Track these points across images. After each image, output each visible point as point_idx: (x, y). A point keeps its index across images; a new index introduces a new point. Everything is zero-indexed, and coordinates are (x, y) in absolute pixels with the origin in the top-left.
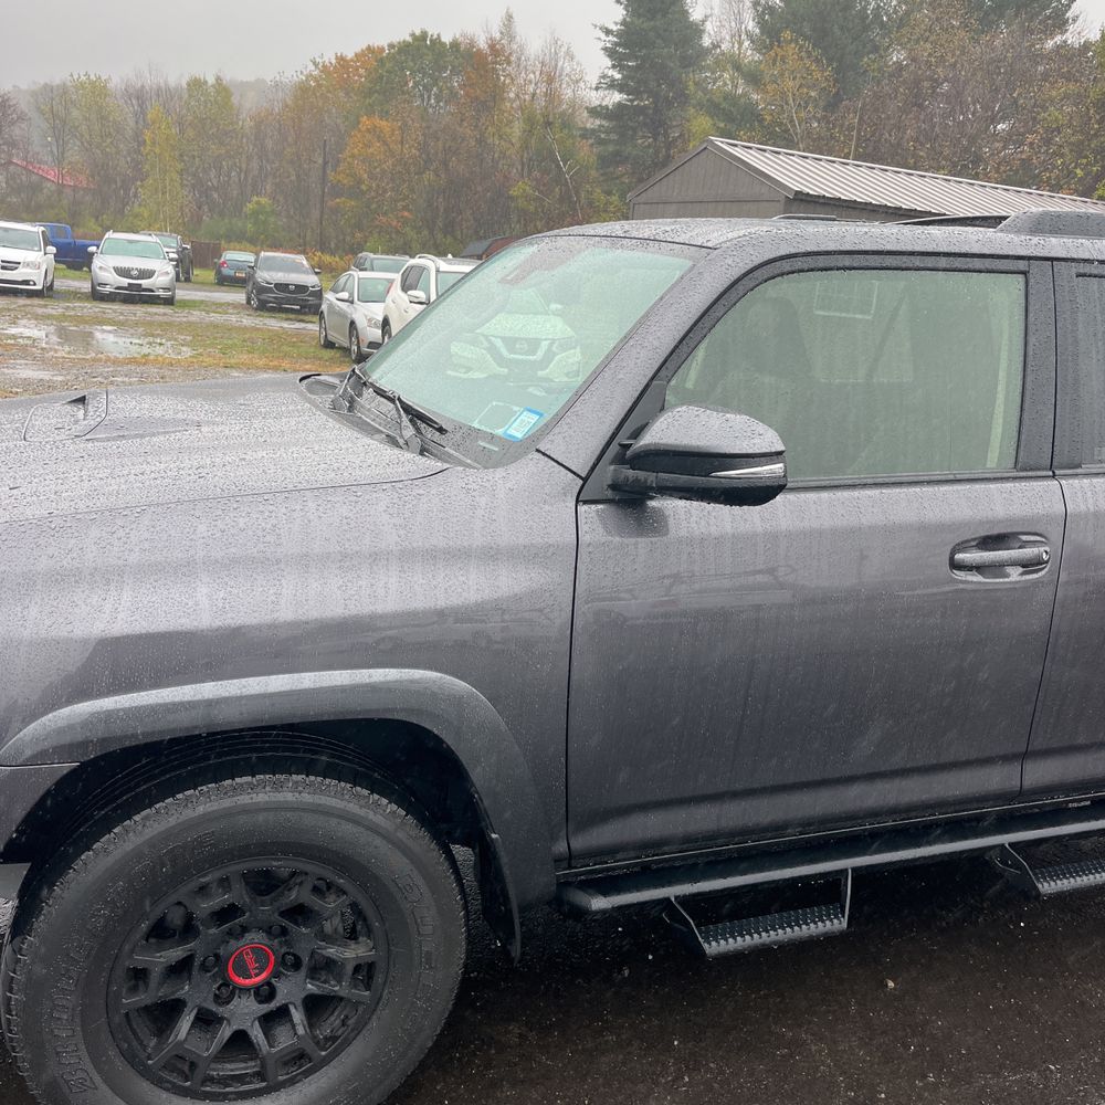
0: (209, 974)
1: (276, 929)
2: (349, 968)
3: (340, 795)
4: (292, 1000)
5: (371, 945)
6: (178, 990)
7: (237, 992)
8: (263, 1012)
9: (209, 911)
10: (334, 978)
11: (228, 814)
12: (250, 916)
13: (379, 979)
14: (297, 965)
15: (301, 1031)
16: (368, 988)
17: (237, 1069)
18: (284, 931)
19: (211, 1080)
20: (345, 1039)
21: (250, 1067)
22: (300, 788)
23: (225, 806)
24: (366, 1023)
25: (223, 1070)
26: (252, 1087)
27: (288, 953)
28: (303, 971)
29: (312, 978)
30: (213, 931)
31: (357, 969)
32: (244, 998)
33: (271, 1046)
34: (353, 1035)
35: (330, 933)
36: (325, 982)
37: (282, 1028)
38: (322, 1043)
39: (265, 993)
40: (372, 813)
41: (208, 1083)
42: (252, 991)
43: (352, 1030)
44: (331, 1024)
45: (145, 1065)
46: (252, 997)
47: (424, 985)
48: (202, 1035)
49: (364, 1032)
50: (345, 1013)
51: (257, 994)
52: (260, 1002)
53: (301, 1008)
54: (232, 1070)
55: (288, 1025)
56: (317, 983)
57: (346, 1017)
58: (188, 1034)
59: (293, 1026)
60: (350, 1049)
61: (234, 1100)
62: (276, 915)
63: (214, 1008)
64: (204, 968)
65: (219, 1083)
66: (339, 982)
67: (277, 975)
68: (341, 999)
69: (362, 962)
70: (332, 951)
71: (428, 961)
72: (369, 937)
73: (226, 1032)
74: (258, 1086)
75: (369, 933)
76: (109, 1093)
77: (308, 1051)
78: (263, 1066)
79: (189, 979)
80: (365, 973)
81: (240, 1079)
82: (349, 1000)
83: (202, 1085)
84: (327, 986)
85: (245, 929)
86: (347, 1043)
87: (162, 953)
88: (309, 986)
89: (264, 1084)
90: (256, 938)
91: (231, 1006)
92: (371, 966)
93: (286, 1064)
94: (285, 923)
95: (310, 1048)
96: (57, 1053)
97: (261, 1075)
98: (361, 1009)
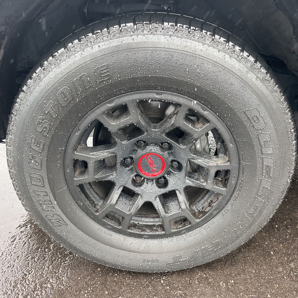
0: (127, 168)
1: (166, 146)
2: (213, 172)
3: (202, 40)
4: (178, 188)
5: (227, 159)
6: (109, 176)
7: (146, 180)
8: (162, 193)
9: (117, 128)
10: (203, 178)
11: (117, 51)
12: (148, 135)
13: (232, 181)
14: (180, 168)
15: (183, 206)
16: (225, 185)
17: (150, 222)
18: (170, 147)
19: (135, 226)
20: (211, 214)
21: (156, 222)
22: (170, 33)
23: (114, 45)
24: (224, 207)
25: (141, 221)
26: (157, 233)
27: (175, 161)
28: (183, 172)
29: (190, 177)
30: (124, 142)
31: (218, 173)
32: (150, 184)
33: (166, 212)
34: (215, 212)
35: (200, 150)
36: (197, 179)
37: (173, 203)
38: (197, 214)
39: (162, 183)
40: (227, 56)
41: (132, 228)
42: (154, 180)
43: (215, 210)
44: (201, 204)
45: (95, 215)
46: (155, 184)
47: (264, 188)
48: (127, 202)
49: (223, 211)
50: (211, 199)
51: (158, 182)
52: (159, 187)
53: (183, 193)
54: (146, 222)
55: (176, 202)
56: (192, 180)
57: (212, 201)
58: (117, 200)
59: (179, 203)
60: (214, 220)
61: (147, 238)
62: (164, 135)
63: (132, 187)
64: (124, 164)
65: (139, 228)
66: (206, 180)
67: (169, 173)
68: (208, 191)
69: (221, 169)
70: (200, 161)
71: (268, 173)
72: (225, 154)
73: (140, 202)
74: (160, 233)
75: (226, 151)
76: (74, 227)
77: (188, 217)
78: (163, 222)
79: (116, 170)
80: (223, 176)
81: (150, 227)
82: (213, 192)
83: (129, 229)
84: (198, 182)
85: (146, 144)
86: (212, 216)
87: (95, 153)
88: (188, 181)
89: (164, 232)
90: (154, 149)
91: (142, 188)
92: (227, 172)
93: (176, 223)
94: (170, 141)
95: (189, 216)
96: (41, 204)
97: (162, 227)
98: (220, 198)
